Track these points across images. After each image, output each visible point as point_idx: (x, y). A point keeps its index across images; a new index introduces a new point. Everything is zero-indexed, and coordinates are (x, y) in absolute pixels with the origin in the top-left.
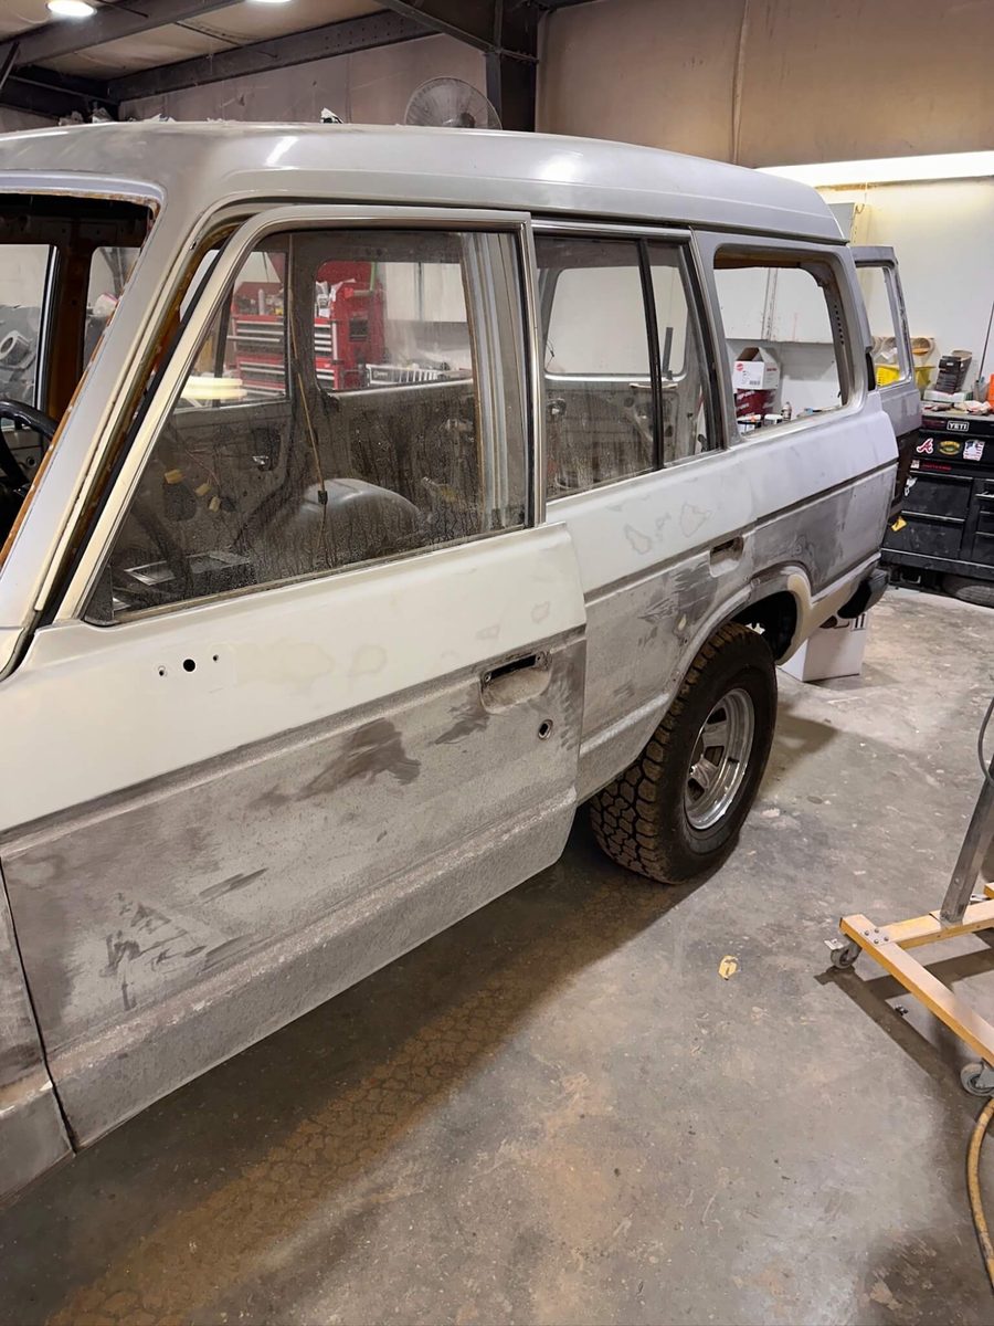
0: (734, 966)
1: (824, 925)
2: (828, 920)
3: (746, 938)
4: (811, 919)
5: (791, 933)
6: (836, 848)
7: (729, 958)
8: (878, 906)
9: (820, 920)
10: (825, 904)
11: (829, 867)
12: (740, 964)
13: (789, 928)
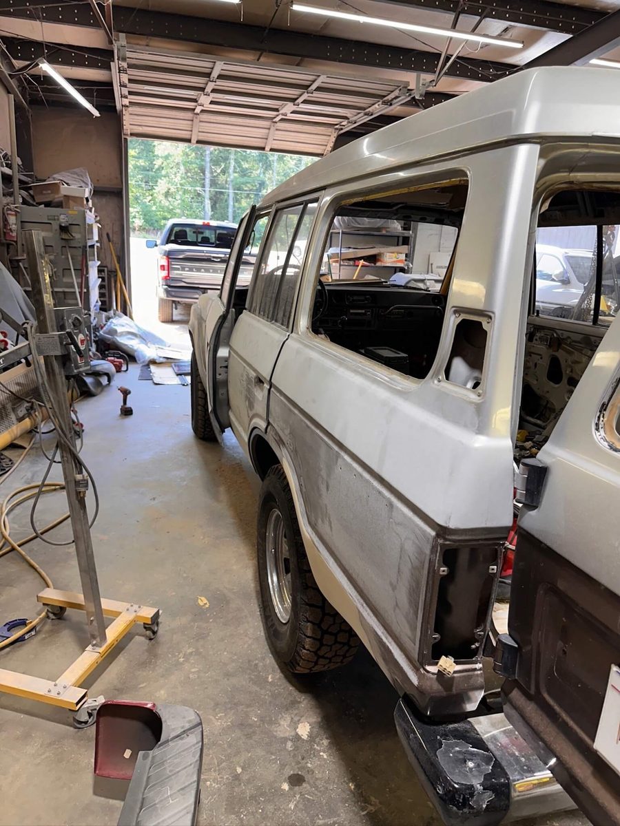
0: (201, 604)
1: (181, 655)
2: (182, 660)
3: (211, 620)
4: (191, 653)
5: (194, 638)
6: (228, 727)
7: (207, 606)
8: (162, 692)
9: (187, 657)
10: (193, 670)
11: (217, 704)
12: (200, 607)
13: (197, 640)
